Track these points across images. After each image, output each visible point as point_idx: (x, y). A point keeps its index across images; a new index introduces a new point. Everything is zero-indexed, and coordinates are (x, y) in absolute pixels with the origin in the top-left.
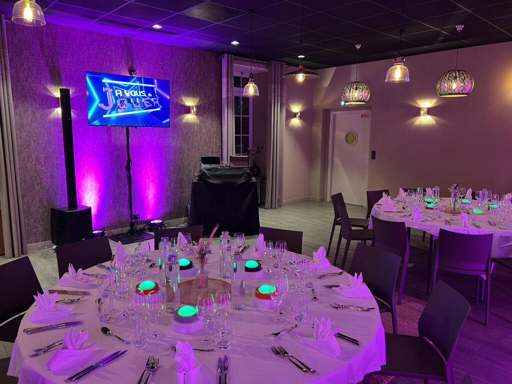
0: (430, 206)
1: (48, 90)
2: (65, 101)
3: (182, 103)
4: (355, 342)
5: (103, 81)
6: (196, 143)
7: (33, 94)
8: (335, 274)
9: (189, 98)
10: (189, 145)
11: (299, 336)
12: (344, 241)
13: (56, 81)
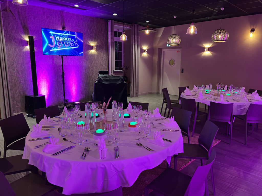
0: (207, 93)
1: (22, 37)
2: (31, 43)
3: (89, 44)
5: (50, 33)
6: (96, 64)
7: (15, 39)
8: (163, 119)
9: (92, 42)
10: (93, 65)
12: (168, 109)
13: (26, 33)
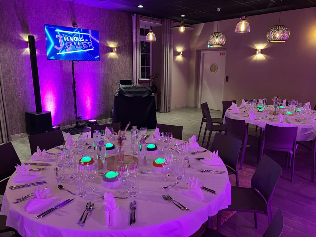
0: (260, 110)
1: (20, 37)
2: (32, 44)
3: (107, 45)
4: (213, 192)
5: (56, 31)
6: (117, 71)
7: (11, 39)
8: (202, 152)
9: (111, 42)
10: (112, 72)
11: (179, 189)
12: (208, 132)
13: (25, 31)
